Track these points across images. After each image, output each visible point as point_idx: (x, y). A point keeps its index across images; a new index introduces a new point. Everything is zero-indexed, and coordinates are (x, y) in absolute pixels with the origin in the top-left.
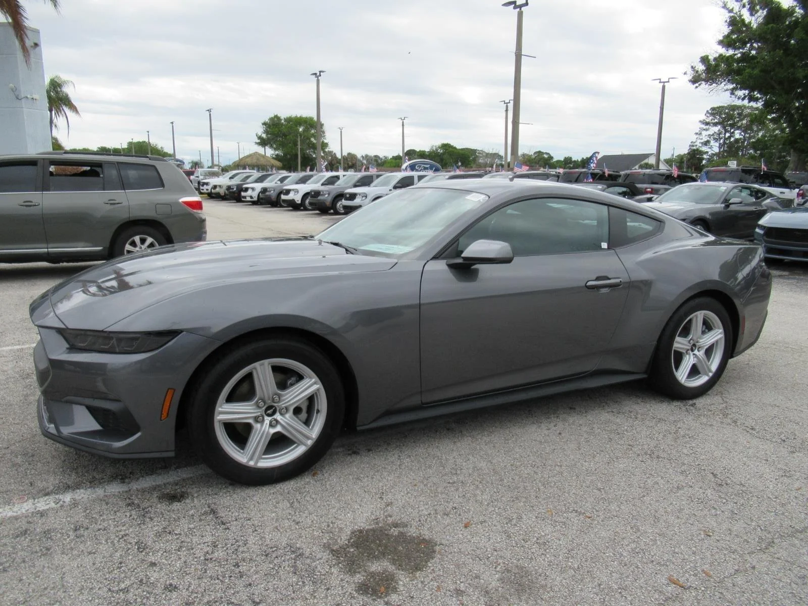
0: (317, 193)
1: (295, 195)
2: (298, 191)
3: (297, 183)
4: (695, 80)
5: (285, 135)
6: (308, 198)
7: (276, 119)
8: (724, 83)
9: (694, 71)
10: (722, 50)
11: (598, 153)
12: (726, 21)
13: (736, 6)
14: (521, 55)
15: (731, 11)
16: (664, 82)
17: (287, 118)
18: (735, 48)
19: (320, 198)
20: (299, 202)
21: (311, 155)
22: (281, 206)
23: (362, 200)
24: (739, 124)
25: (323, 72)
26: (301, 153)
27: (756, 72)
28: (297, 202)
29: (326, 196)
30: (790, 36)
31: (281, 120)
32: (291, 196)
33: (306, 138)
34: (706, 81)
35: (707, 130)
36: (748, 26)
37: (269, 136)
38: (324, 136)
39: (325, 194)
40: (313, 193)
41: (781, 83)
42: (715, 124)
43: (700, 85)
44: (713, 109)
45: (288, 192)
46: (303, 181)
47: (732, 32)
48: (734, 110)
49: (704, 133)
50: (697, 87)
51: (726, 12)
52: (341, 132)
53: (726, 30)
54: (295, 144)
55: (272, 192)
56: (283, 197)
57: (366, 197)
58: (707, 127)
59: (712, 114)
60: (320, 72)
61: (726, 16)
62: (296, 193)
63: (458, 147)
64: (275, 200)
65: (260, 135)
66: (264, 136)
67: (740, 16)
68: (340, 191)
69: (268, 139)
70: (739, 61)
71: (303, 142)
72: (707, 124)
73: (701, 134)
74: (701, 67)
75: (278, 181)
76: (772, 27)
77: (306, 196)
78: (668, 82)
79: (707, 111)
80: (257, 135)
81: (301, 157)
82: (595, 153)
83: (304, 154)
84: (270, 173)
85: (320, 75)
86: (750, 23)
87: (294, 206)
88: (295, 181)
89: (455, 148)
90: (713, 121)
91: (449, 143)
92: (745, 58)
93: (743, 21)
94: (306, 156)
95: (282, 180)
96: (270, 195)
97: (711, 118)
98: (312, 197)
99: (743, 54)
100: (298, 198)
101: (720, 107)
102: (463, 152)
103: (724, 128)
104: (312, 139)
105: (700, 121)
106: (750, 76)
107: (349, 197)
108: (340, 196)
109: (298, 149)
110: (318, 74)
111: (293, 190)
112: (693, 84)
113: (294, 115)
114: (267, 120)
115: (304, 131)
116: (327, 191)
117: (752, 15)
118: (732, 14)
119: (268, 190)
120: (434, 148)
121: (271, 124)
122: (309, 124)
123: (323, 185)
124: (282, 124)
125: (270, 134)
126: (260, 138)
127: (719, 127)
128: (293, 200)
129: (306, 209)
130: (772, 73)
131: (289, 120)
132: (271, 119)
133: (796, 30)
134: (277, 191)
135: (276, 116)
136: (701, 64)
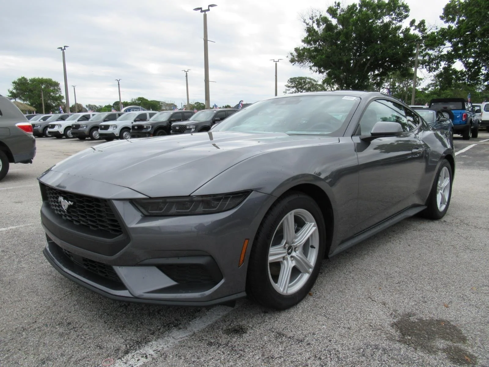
0: (78, 126)
1: (59, 128)
2: (61, 126)
3: (57, 120)
4: (292, 61)
5: (31, 91)
6: (70, 129)
7: (23, 80)
8: (307, 63)
9: (292, 55)
10: (305, 45)
11: (243, 101)
12: (305, 30)
13: (311, 22)
14: (207, 40)
15: (307, 24)
16: (276, 62)
17: (32, 79)
18: (311, 45)
19: (80, 129)
20: (63, 133)
21: (51, 104)
22: (47, 137)
23: (114, 129)
24: (305, 87)
25: (67, 47)
26: (44, 103)
27: (324, 57)
28: (61, 133)
29: (85, 128)
30: (337, 39)
31: (27, 80)
32: (56, 129)
33: (47, 93)
34: (298, 61)
35: (289, 90)
36: (316, 32)
37: (18, 91)
38: (61, 91)
39: (84, 127)
40: (74, 126)
41: (334, 63)
42: (293, 87)
43: (295, 63)
44: (291, 79)
45: (53, 126)
46: (62, 119)
47: (309, 36)
48: (301, 80)
49: (288, 92)
50: (293, 65)
51: (305, 24)
52: (74, 88)
53: (306, 35)
54: (40, 96)
55: (39, 127)
56: (49, 130)
57: (116, 127)
58: (289, 88)
59: (291, 82)
60: (65, 47)
61: (305, 26)
62: (60, 127)
63: (149, 100)
64: (42, 132)
65: (11, 90)
66: (14, 91)
67: (313, 27)
68: (94, 124)
69: (18, 93)
70: (313, 51)
71: (45, 96)
72: (289, 87)
73: (286, 92)
74: (295, 54)
75: (41, 119)
76: (330, 34)
77: (68, 128)
78: (278, 61)
79: (288, 80)
80: (9, 91)
81: (45, 105)
82: (241, 101)
83: (47, 103)
84: (32, 114)
85: (65, 49)
86: (318, 31)
87: (58, 136)
88: (56, 119)
89: (147, 100)
90: (292, 86)
91: (143, 97)
92: (316, 50)
93: (314, 30)
94: (48, 104)
95: (45, 119)
96: (37, 129)
97: (290, 84)
98: (74, 128)
99: (315, 48)
100: (61, 130)
101: (294, 78)
102: (152, 103)
103: (297, 89)
104: (52, 94)
105: (285, 85)
106: (321, 59)
107: (104, 128)
108: (96, 128)
109: (42, 100)
110: (63, 48)
111: (57, 125)
112: (292, 63)
113: (37, 77)
114: (16, 80)
115: (45, 88)
116: (85, 124)
117: (318, 27)
118: (309, 26)
119: (36, 125)
120: (134, 100)
121: (19, 83)
122: (49, 83)
123: (78, 121)
124: (28, 84)
125: (19, 90)
126: (11, 92)
127: (295, 88)
128: (58, 132)
129: (67, 137)
130: (331, 58)
131: (33, 80)
132: (19, 80)
133: (341, 36)
134: (43, 126)
135: (23, 78)
136: (295, 52)
